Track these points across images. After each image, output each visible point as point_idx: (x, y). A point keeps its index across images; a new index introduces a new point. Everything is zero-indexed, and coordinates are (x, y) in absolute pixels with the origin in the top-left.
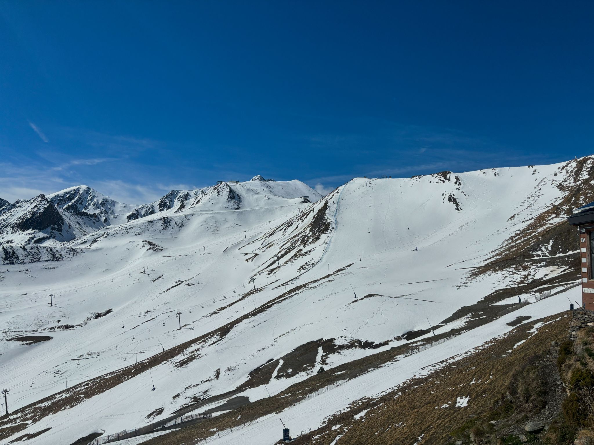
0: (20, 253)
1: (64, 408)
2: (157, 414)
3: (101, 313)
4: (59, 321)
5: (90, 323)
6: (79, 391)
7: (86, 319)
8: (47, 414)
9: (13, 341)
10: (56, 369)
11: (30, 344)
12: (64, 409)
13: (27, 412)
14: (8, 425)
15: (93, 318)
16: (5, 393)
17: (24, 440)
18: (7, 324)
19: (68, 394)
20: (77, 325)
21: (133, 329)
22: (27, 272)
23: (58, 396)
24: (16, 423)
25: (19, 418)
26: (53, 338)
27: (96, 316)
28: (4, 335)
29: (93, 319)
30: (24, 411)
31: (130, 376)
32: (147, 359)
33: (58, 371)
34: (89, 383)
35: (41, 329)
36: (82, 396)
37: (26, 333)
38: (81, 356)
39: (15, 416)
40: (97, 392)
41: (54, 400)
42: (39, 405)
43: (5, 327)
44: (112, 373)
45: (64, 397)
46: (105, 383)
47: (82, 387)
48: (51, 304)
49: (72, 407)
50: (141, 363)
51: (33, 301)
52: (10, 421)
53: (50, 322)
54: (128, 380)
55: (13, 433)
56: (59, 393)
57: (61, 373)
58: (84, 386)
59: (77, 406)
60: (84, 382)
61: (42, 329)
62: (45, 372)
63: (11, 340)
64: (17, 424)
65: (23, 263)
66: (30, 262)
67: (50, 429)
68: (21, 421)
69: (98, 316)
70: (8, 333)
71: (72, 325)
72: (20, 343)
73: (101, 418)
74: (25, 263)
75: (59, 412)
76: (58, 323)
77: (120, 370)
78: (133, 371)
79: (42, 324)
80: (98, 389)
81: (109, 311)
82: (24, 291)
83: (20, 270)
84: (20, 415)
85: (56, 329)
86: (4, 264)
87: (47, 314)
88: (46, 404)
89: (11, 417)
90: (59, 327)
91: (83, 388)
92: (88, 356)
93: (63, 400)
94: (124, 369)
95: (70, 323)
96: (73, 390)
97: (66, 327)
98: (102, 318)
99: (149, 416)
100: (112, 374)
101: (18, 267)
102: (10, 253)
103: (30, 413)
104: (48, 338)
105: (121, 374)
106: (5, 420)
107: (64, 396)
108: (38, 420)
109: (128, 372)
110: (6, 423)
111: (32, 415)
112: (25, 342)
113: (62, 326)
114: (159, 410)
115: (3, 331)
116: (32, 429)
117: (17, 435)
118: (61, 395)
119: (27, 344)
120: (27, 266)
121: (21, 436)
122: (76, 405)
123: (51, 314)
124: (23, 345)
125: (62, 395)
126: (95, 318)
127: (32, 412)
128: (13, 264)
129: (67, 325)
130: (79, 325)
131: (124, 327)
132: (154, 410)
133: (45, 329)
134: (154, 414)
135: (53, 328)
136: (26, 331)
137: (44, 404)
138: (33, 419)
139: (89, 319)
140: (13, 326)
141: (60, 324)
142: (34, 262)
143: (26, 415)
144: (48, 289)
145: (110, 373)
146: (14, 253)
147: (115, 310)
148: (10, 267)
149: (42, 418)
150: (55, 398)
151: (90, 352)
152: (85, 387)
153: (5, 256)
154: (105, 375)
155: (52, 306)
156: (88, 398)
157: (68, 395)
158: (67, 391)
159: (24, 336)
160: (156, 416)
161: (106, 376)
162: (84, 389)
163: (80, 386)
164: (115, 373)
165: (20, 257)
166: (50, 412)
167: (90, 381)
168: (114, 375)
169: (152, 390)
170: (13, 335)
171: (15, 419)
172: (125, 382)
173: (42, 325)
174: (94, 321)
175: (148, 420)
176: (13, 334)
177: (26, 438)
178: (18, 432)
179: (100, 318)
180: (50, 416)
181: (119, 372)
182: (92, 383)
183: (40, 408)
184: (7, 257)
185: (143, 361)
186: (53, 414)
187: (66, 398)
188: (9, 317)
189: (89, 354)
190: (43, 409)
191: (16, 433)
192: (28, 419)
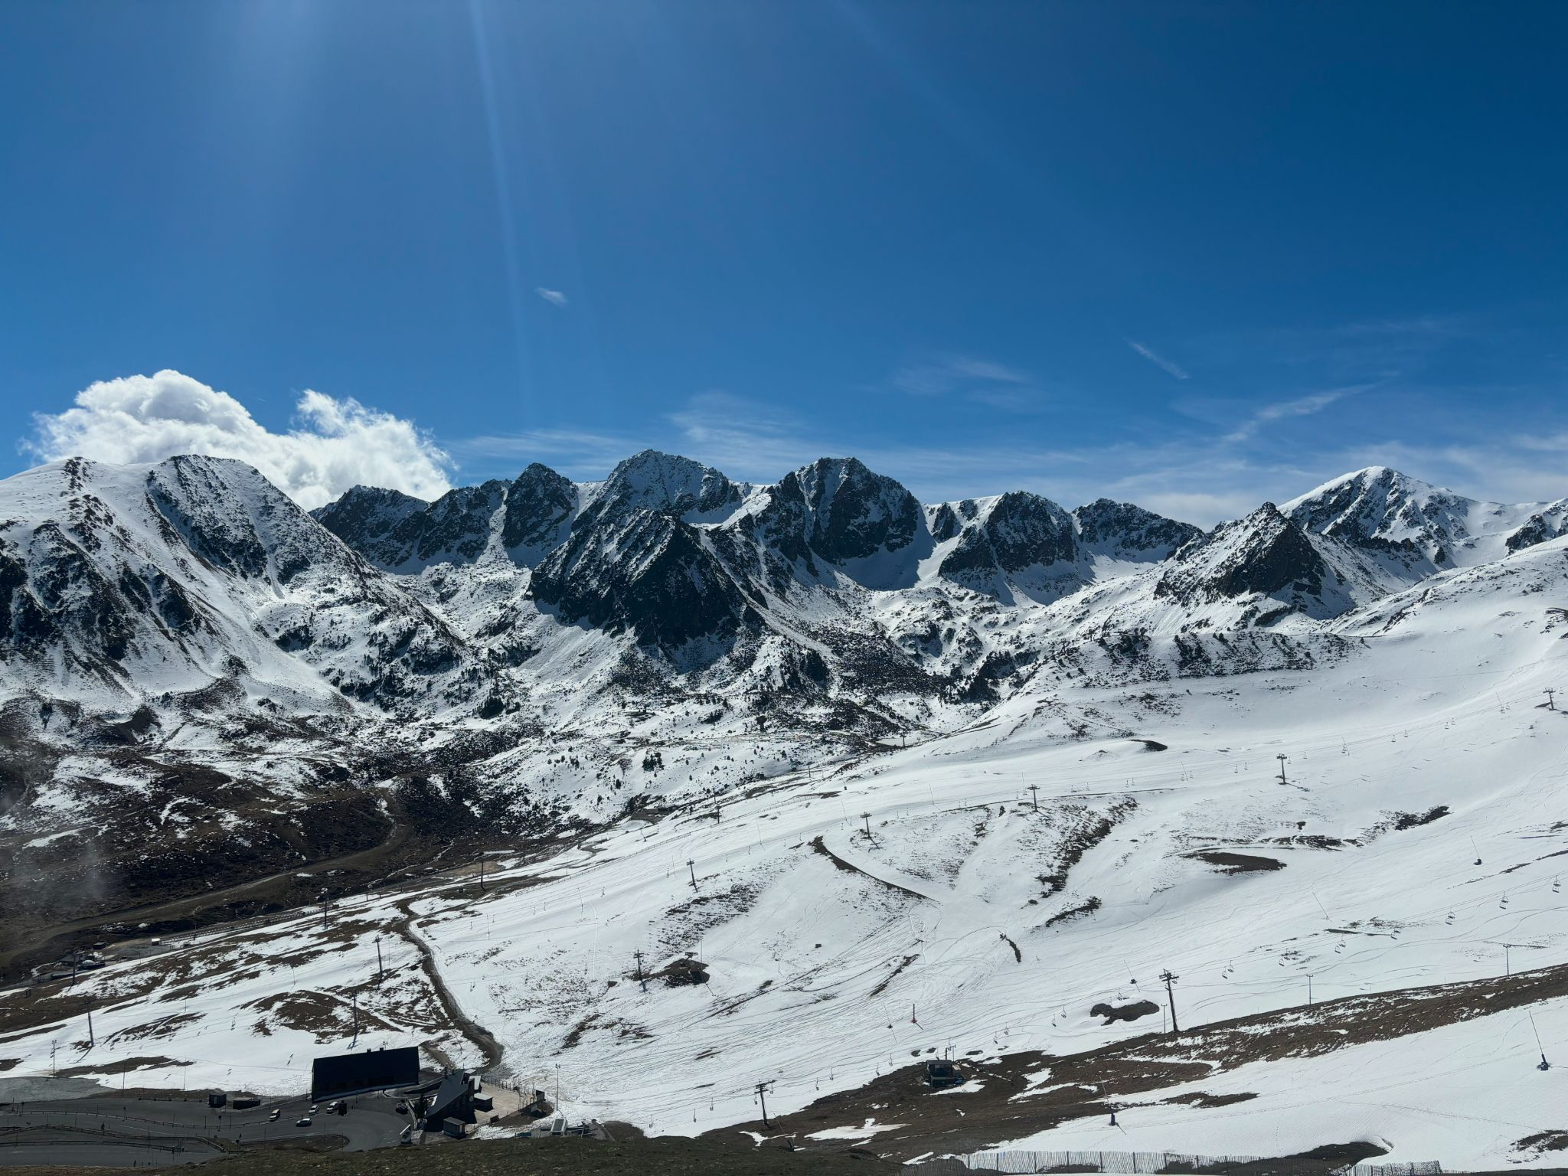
0: (1214, 650)
1: (1295, 1052)
2: (1551, 1147)
3: (1414, 816)
4: (1301, 824)
5: (1382, 838)
6: (1340, 1017)
7: (1371, 826)
8: (1254, 1058)
9: (1194, 859)
10: (1291, 946)
11: (1232, 872)
12: (1295, 1056)
13: (1215, 1038)
14: (1173, 1059)
15: (1390, 827)
16: (1168, 980)
17: (1195, 1107)
18: (1183, 819)
19: (1312, 1017)
20: (1347, 840)
21: (1509, 871)
22: (1229, 696)
23: (1288, 1017)
24: (1188, 1058)
25: (1196, 1047)
26: (1285, 865)
27: (1401, 822)
28: (1177, 842)
29: (1391, 829)
30: (1209, 1035)
31: (1477, 1010)
32: (1543, 970)
33: (1296, 953)
34: (1367, 1002)
35: (1258, 839)
36: (1343, 1032)
37: (1223, 845)
38: (1354, 925)
39: (1187, 1042)
40: (1381, 1032)
41: (1278, 1026)
42: (1242, 1029)
43: (1180, 824)
44: (1434, 989)
45: (1301, 1022)
46: (1407, 1012)
47: (1349, 1008)
48: (1283, 777)
49: (1312, 1055)
50: (1521, 977)
51: (1241, 768)
52: (1179, 1050)
53: (1279, 824)
54: (1467, 1019)
55: (1177, 1082)
56: (1293, 1011)
57: (1302, 959)
58: (1354, 1006)
59: (1326, 1055)
60: (1356, 997)
61: (1261, 839)
62: (1265, 949)
63: (1190, 856)
64: (1190, 1062)
65: (1220, 674)
66: (1237, 673)
67: (1254, 1096)
68: (1200, 1056)
69: (1406, 822)
70: (1185, 839)
71: (1336, 837)
72: (1210, 867)
73: (1384, 1106)
74: (1224, 675)
75: (1283, 1059)
76: (1300, 828)
77: (1457, 984)
78: (1488, 997)
79: (1261, 827)
80: (1384, 1024)
81: (1439, 812)
82: (1222, 742)
83: (1215, 692)
84: (1199, 1040)
85: (1294, 844)
86: (1181, 677)
87: (1274, 803)
88: (1258, 1029)
89: (1182, 1041)
90: (1301, 840)
91: (1350, 1012)
92: (1373, 930)
93: (1298, 1029)
94: (1470, 985)
95: (1329, 834)
96: (1327, 1010)
97: (1320, 842)
98: (1418, 828)
99: (1526, 1142)
100: (1434, 993)
101: (1210, 684)
102: (1191, 650)
103: (1220, 1043)
104: (1273, 865)
105: (1456, 999)
106: (1169, 1044)
107: (1304, 1020)
108: (1234, 1067)
109: (1475, 997)
110: (1170, 1052)
111: (1225, 1048)
112: (1221, 867)
113: (1308, 838)
114: (1556, 1136)
115: (1175, 834)
116: (1217, 1083)
117: (1184, 1088)
118: (1296, 1016)
119: (1224, 871)
120: (1230, 682)
121: (1190, 1095)
122: (1323, 1053)
123: (1283, 804)
124: (1216, 872)
125: (1298, 1018)
126: (1398, 828)
127: (1227, 1042)
128: (1198, 676)
129: (1323, 837)
130: (1354, 842)
131: (1479, 862)
132: (1542, 1129)
133: (1268, 840)
134: (1540, 1143)
135: (1287, 840)
136: (1224, 840)
137: (1253, 1028)
138: (1225, 1059)
139: (1381, 828)
140: (1197, 824)
141: (1305, 832)
142: (1245, 672)
143: (1212, 1045)
144: (1279, 741)
145: (1428, 988)
146: (1200, 650)
147: (1456, 811)
148: (1192, 684)
149: (1242, 1063)
150: (1281, 1021)
151: (1380, 918)
152: (1358, 1010)
153: (1181, 659)
154: (1414, 989)
155: (1284, 783)
156: (1356, 1043)
157: (1311, 1021)
158: (1310, 1009)
159: (1220, 851)
160: (1546, 1152)
161: (1417, 994)
162: (1354, 1015)
163: (1343, 1005)
164: (1443, 990)
165: (1215, 660)
166: (1264, 1052)
167: (1371, 996)
168: (1440, 995)
169: (1539, 1067)
170: (1196, 846)
171: (1188, 1049)
172: (1459, 1023)
173: (1262, 831)
174: (1394, 835)
175: (1518, 1155)
176: (1195, 842)
177: (1199, 1101)
178: (1187, 1081)
179: (1410, 829)
180: (1261, 1063)
181: (1455, 991)
182: (1375, 1004)
183: (1244, 1037)
184: (1185, 659)
185: (1531, 972)
186: (1267, 1060)
187: (1307, 1027)
188: (1187, 803)
189: (1376, 925)
190: (1250, 1041)
191: (1183, 1083)
192: (1214, 1057)
